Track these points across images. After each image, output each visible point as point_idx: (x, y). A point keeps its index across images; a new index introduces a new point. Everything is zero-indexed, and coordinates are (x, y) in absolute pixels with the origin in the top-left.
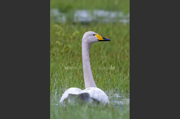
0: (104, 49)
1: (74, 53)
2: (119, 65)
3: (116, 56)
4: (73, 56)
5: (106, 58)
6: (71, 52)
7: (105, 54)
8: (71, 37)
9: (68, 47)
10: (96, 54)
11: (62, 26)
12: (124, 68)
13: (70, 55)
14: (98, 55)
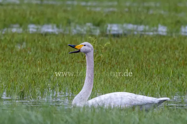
0: (132, 57)
1: (105, 62)
2: (145, 72)
3: (142, 64)
4: (104, 64)
5: (133, 65)
6: (102, 61)
7: (132, 63)
8: (103, 48)
9: (100, 57)
10: (124, 63)
11: (95, 38)
12: (149, 75)
13: (102, 63)
14: (126, 63)
